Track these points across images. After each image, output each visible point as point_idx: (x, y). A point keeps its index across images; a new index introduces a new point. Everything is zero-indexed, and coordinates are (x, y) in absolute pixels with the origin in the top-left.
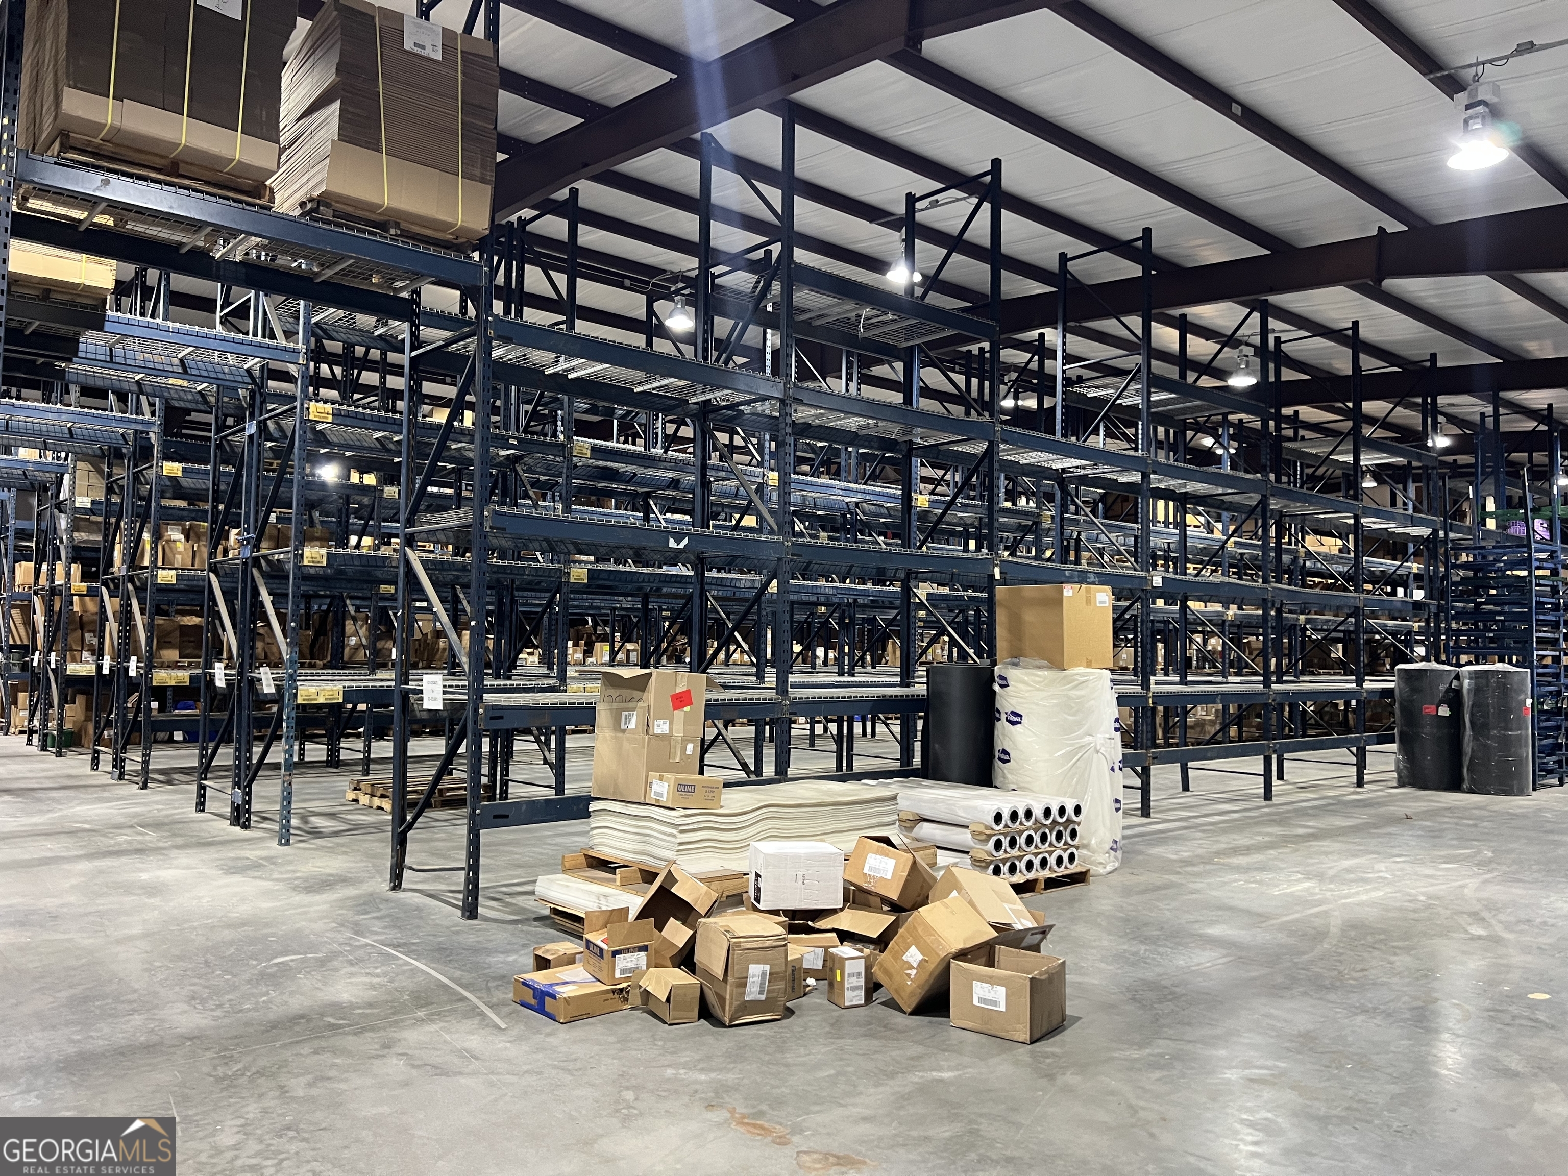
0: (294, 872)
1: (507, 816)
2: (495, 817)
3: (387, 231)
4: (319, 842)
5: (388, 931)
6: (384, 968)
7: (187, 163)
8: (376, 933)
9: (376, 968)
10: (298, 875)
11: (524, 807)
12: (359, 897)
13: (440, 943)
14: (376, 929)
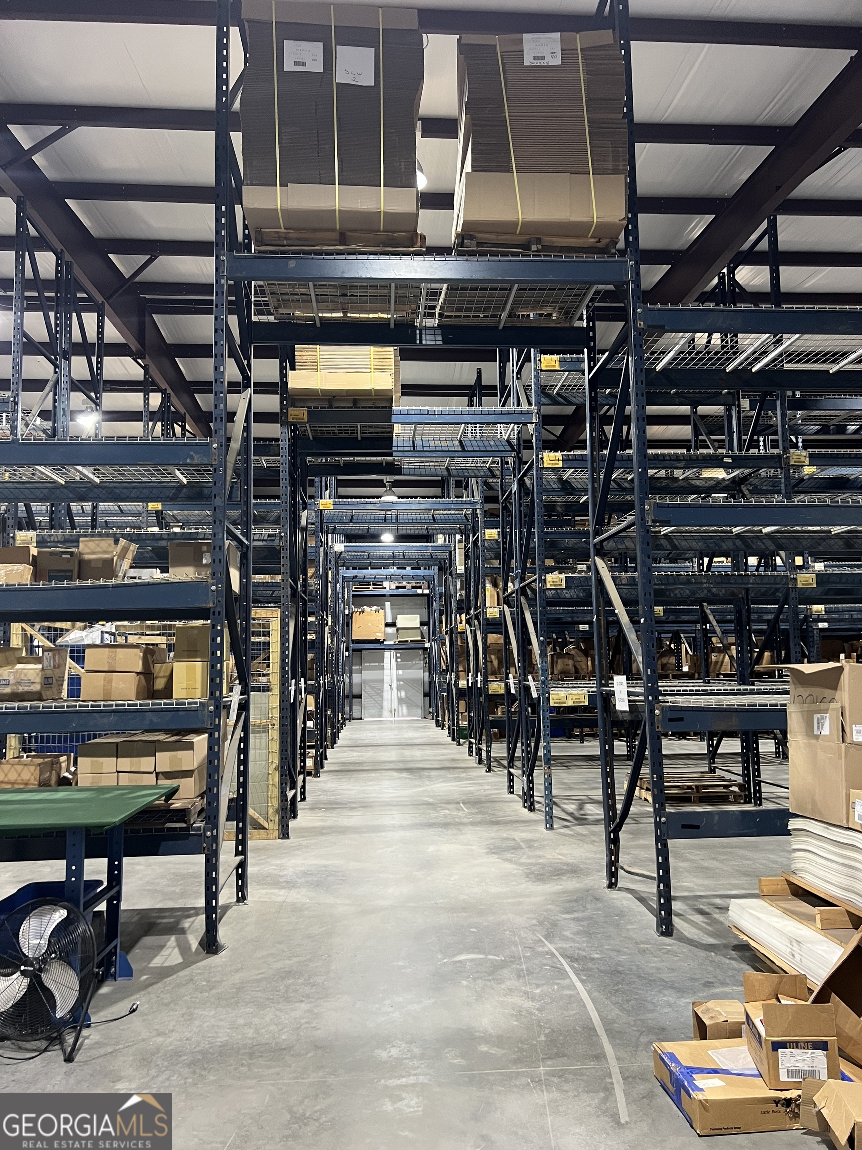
0: (540, 857)
1: (698, 827)
2: (684, 826)
3: (529, 249)
4: (580, 829)
5: (577, 938)
6: (545, 988)
7: (351, 231)
8: (566, 939)
9: (538, 986)
10: (541, 861)
11: (717, 817)
12: (576, 891)
13: (619, 964)
14: (567, 934)
